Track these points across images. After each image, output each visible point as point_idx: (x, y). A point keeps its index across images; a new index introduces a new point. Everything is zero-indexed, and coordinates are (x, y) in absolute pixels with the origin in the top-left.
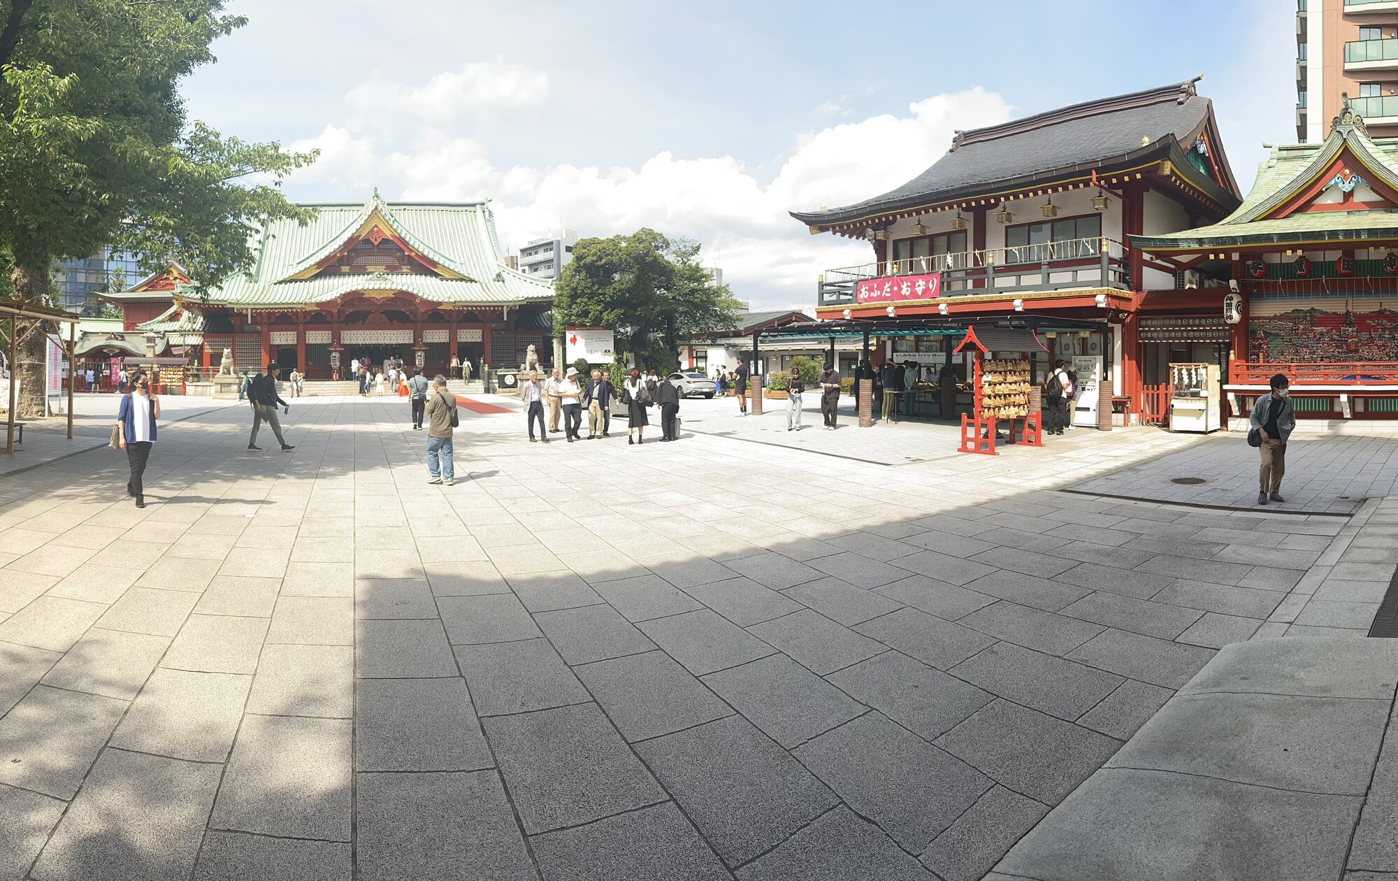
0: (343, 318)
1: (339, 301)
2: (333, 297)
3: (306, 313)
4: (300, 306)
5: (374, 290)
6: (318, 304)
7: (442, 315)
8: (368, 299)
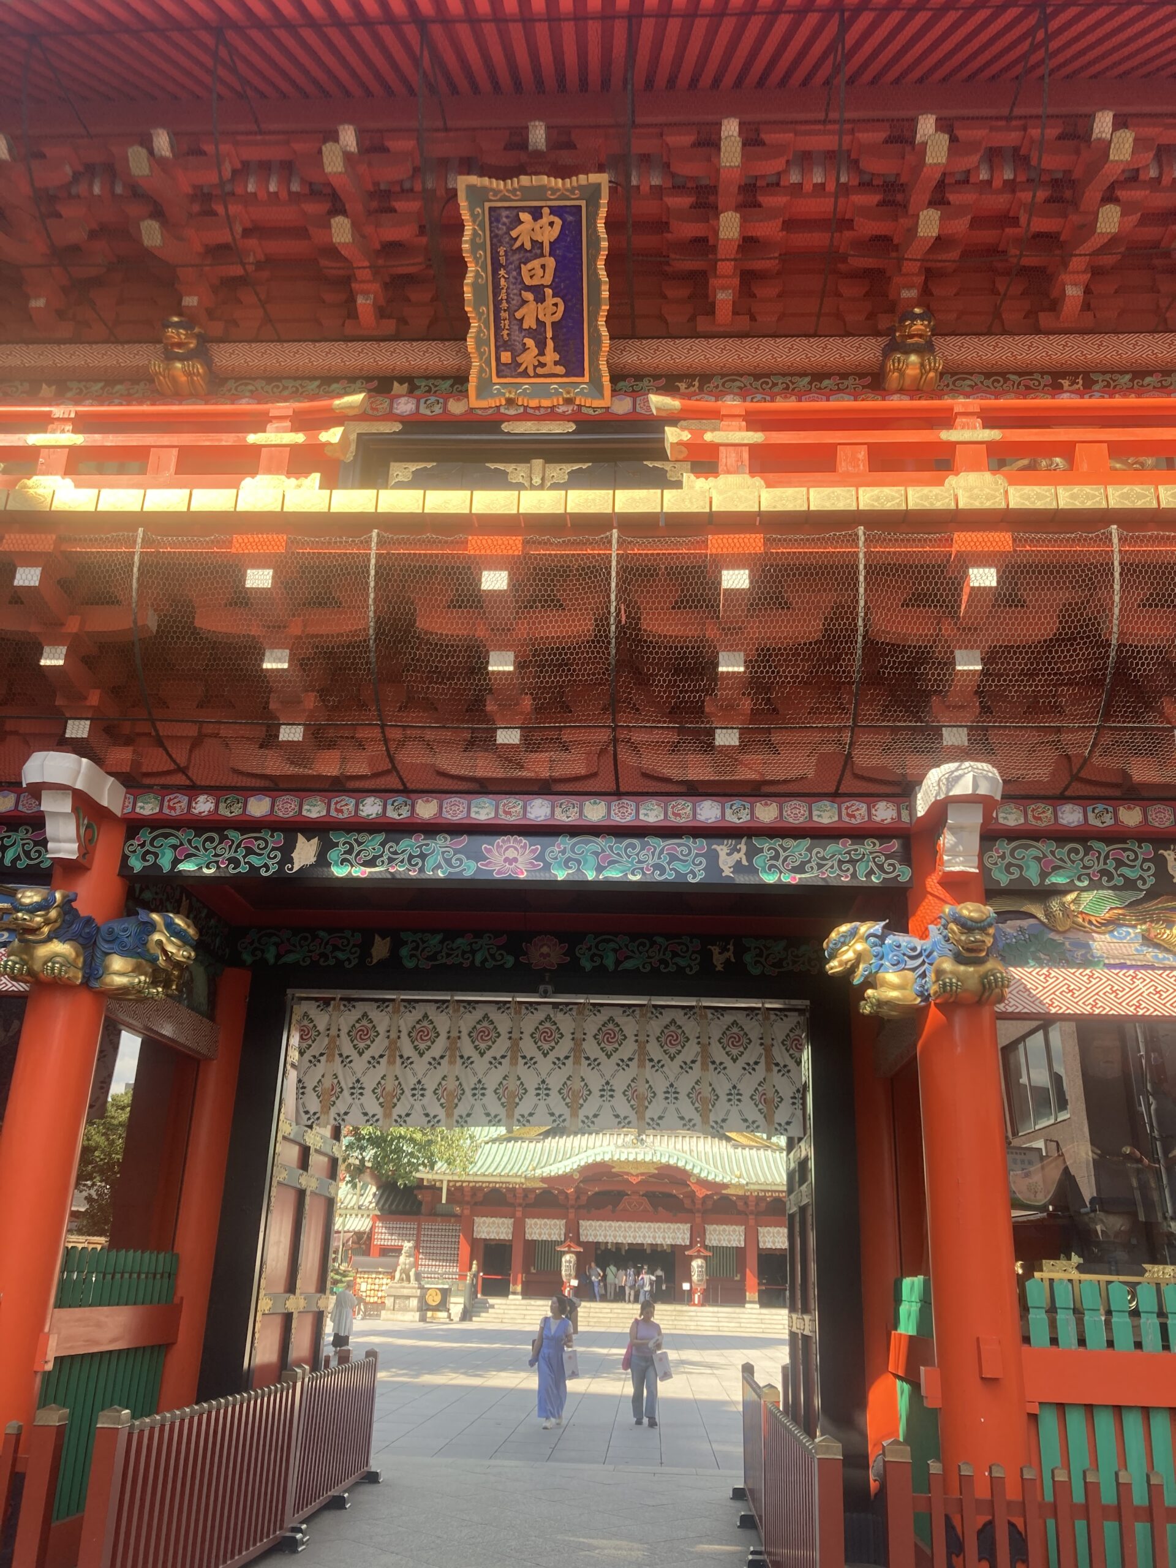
0: (584, 1200)
1: (576, 1176)
2: (568, 1170)
3: (527, 1191)
4: (518, 1180)
5: (627, 1162)
6: (543, 1180)
7: (734, 1202)
8: (617, 1175)
